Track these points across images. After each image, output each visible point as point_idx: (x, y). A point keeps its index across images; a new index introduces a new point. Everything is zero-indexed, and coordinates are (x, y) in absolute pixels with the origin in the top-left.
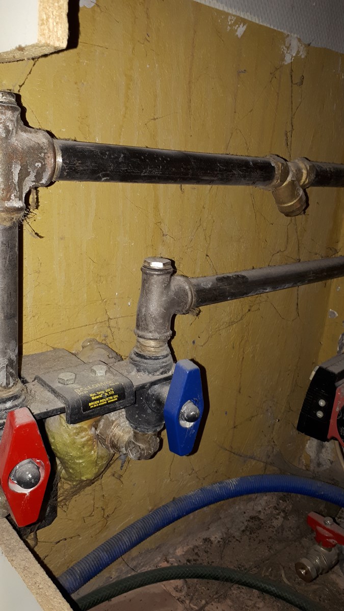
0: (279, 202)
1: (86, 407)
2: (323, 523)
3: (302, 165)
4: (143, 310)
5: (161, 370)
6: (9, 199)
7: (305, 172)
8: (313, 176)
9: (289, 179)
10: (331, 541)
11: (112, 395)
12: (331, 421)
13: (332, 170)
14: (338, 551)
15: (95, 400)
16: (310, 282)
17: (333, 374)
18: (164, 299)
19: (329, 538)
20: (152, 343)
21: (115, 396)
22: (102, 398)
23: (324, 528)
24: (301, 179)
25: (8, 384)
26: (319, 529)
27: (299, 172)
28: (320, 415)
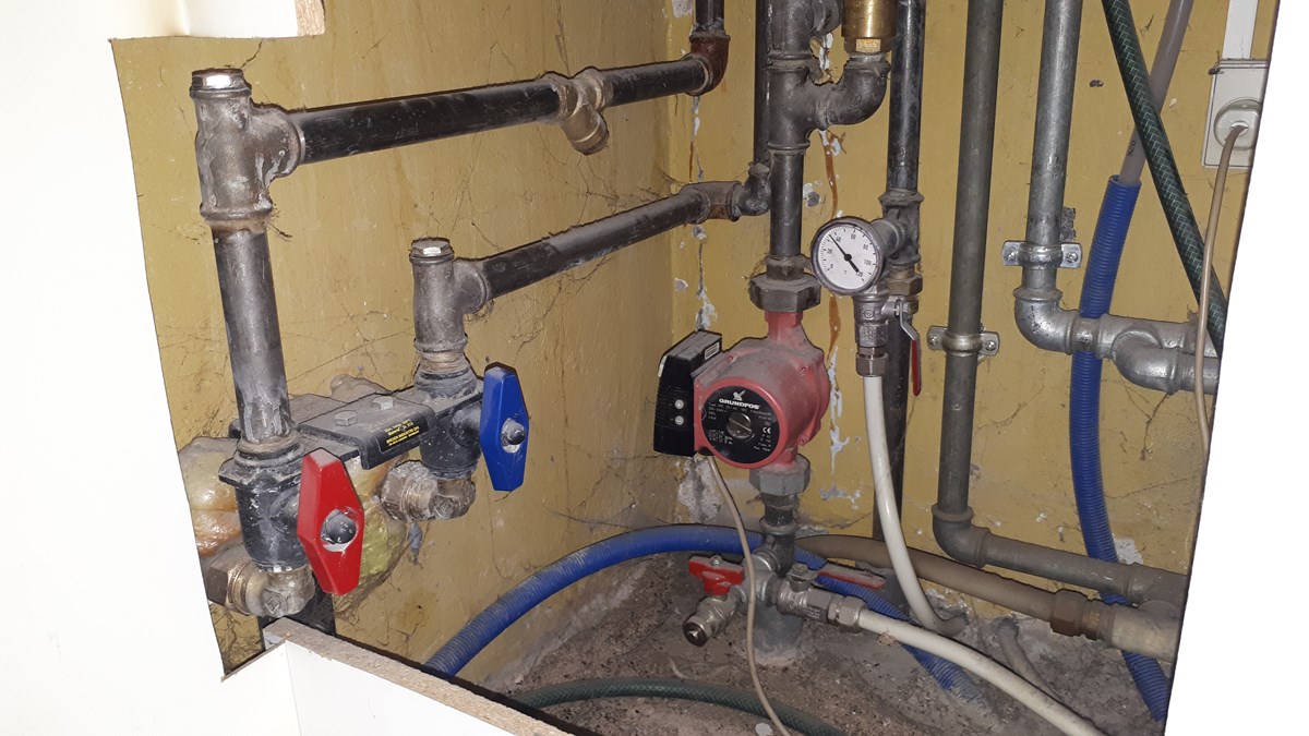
0: (572, 137)
1: (385, 446)
2: (709, 565)
3: (593, 82)
4: (425, 314)
5: (464, 390)
6: (257, 201)
7: (598, 90)
8: (611, 95)
9: (579, 105)
10: (723, 584)
11: (412, 427)
12: (695, 425)
13: (635, 78)
14: (735, 599)
15: (393, 436)
16: (634, 241)
17: (686, 361)
18: (450, 295)
19: (719, 581)
20: (443, 357)
21: (417, 428)
22: (400, 433)
23: (711, 570)
24: (595, 102)
25: (284, 431)
26: (706, 574)
27: (591, 91)
28: (680, 420)
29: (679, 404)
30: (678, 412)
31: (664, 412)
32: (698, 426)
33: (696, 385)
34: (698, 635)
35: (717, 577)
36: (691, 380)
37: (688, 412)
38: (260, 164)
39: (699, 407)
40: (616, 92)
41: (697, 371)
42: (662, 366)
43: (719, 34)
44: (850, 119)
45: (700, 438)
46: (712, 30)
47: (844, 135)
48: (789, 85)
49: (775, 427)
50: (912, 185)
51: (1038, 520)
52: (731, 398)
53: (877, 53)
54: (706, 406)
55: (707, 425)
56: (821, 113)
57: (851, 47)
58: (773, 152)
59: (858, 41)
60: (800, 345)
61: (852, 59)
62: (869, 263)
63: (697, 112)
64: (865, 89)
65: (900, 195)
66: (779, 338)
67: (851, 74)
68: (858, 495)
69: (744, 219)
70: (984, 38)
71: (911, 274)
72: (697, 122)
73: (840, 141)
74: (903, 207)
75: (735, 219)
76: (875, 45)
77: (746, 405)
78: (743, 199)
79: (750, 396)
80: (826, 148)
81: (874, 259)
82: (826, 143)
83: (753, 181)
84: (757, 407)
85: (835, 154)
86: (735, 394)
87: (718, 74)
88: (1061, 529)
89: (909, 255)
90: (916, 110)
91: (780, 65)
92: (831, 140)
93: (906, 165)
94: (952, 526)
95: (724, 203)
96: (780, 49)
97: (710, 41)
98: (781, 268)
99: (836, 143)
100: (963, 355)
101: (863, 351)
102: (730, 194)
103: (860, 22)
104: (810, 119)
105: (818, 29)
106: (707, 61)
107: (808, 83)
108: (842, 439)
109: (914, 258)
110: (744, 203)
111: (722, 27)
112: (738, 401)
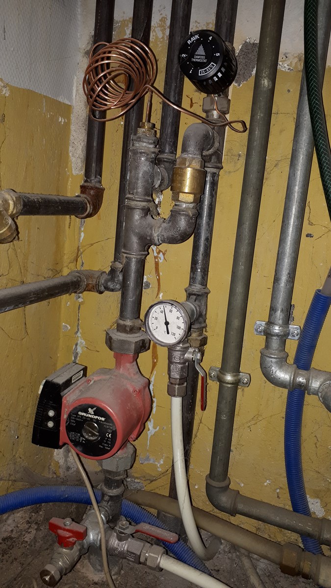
8: (20, 207)
10: (71, 540)
12: (61, 428)
13: (40, 200)
16: (32, 302)
19: (69, 538)
23: (64, 530)
24: (9, 209)
26: (60, 532)
27: (6, 202)
28: (51, 424)
29: (51, 413)
30: (50, 419)
31: (41, 418)
32: (63, 429)
33: (64, 401)
34: (50, 579)
35: (67, 534)
36: (60, 398)
37: (57, 419)
39: (65, 416)
40: (25, 205)
41: (66, 391)
42: (41, 387)
43: (98, 185)
44: (173, 241)
45: (63, 437)
46: (93, 182)
47: (166, 251)
48: (137, 216)
49: (114, 433)
50: (204, 283)
51: (265, 484)
52: (87, 412)
53: (191, 203)
54: (70, 416)
55: (69, 429)
56: (156, 235)
57: (175, 198)
58: (125, 255)
59: (181, 194)
60: (134, 374)
61: (176, 205)
62: (179, 328)
63: (82, 229)
64: (183, 223)
65: (197, 288)
67: (175, 214)
68: (162, 462)
69: (107, 293)
70: (250, 202)
71: (201, 334)
72: (82, 235)
73: (164, 254)
74: (198, 295)
75: (101, 293)
76: (191, 198)
77: (96, 417)
78: (107, 281)
79: (99, 412)
80: (156, 257)
81: (183, 326)
82: (156, 254)
83: (113, 271)
84: (103, 419)
85: (161, 261)
86: (90, 409)
87: (96, 207)
88: (278, 491)
89: (200, 323)
90: (209, 240)
91: (133, 203)
92: (158, 253)
93: (201, 271)
94: (218, 490)
95: (94, 283)
96: (133, 194)
97: (92, 188)
98: (126, 326)
99: (161, 255)
100: (229, 386)
101: (172, 381)
102: (99, 277)
103: (182, 182)
104: (148, 238)
105: (156, 186)
106: (89, 199)
107: (149, 217)
108: (155, 428)
109: (203, 325)
110: (107, 284)
111: (100, 182)
112: (91, 414)
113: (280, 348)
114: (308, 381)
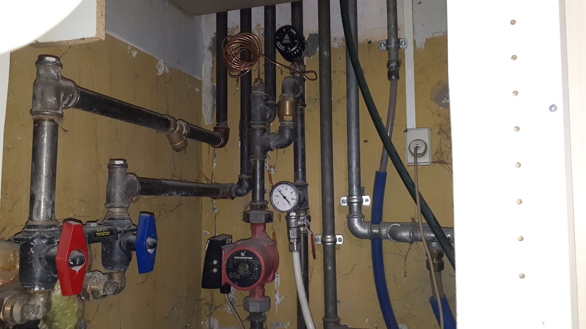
0: (172, 142)
1: (95, 236)
4: (113, 190)
5: (128, 225)
7: (184, 126)
8: (188, 131)
9: (177, 129)
11: (106, 231)
15: (99, 232)
17: (219, 242)
18: (125, 182)
20: (118, 210)
21: (109, 232)
22: (102, 232)
24: (183, 131)
27: (181, 127)
28: (215, 270)
29: (215, 262)
30: (214, 266)
31: (208, 266)
32: (224, 272)
33: (223, 253)
36: (221, 250)
37: (219, 266)
38: (62, 95)
39: (224, 262)
40: (190, 130)
41: (224, 246)
42: (207, 245)
43: (226, 126)
44: (283, 146)
45: (225, 279)
46: (223, 125)
47: (275, 166)
48: (258, 134)
49: (260, 267)
50: (304, 178)
52: (240, 255)
53: (291, 121)
54: (228, 261)
55: (228, 271)
56: (272, 144)
57: (281, 120)
58: (252, 159)
59: (284, 116)
60: (266, 238)
61: (282, 124)
62: (293, 199)
63: (214, 160)
64: (287, 135)
65: (300, 182)
66: (257, 236)
67: (281, 130)
68: (288, 324)
71: (306, 214)
72: (215, 164)
73: (274, 168)
74: (301, 186)
75: (233, 199)
76: (291, 118)
77: (246, 258)
78: (236, 189)
79: (248, 253)
80: (268, 171)
81: (295, 197)
82: (268, 169)
83: (240, 181)
84: (251, 258)
85: (272, 173)
86: (242, 253)
88: (376, 325)
89: (305, 206)
91: (255, 126)
92: (270, 168)
93: (301, 170)
94: (332, 324)
95: (228, 190)
96: (254, 121)
97: (222, 128)
98: (257, 205)
99: (272, 169)
100: (329, 244)
101: (291, 241)
102: (231, 188)
103: (284, 110)
104: (267, 146)
105: (268, 117)
106: (222, 135)
107: (265, 134)
108: (280, 297)
109: (307, 207)
110: (237, 191)
111: (227, 124)
112: (243, 256)
113: (359, 211)
114: (380, 231)
